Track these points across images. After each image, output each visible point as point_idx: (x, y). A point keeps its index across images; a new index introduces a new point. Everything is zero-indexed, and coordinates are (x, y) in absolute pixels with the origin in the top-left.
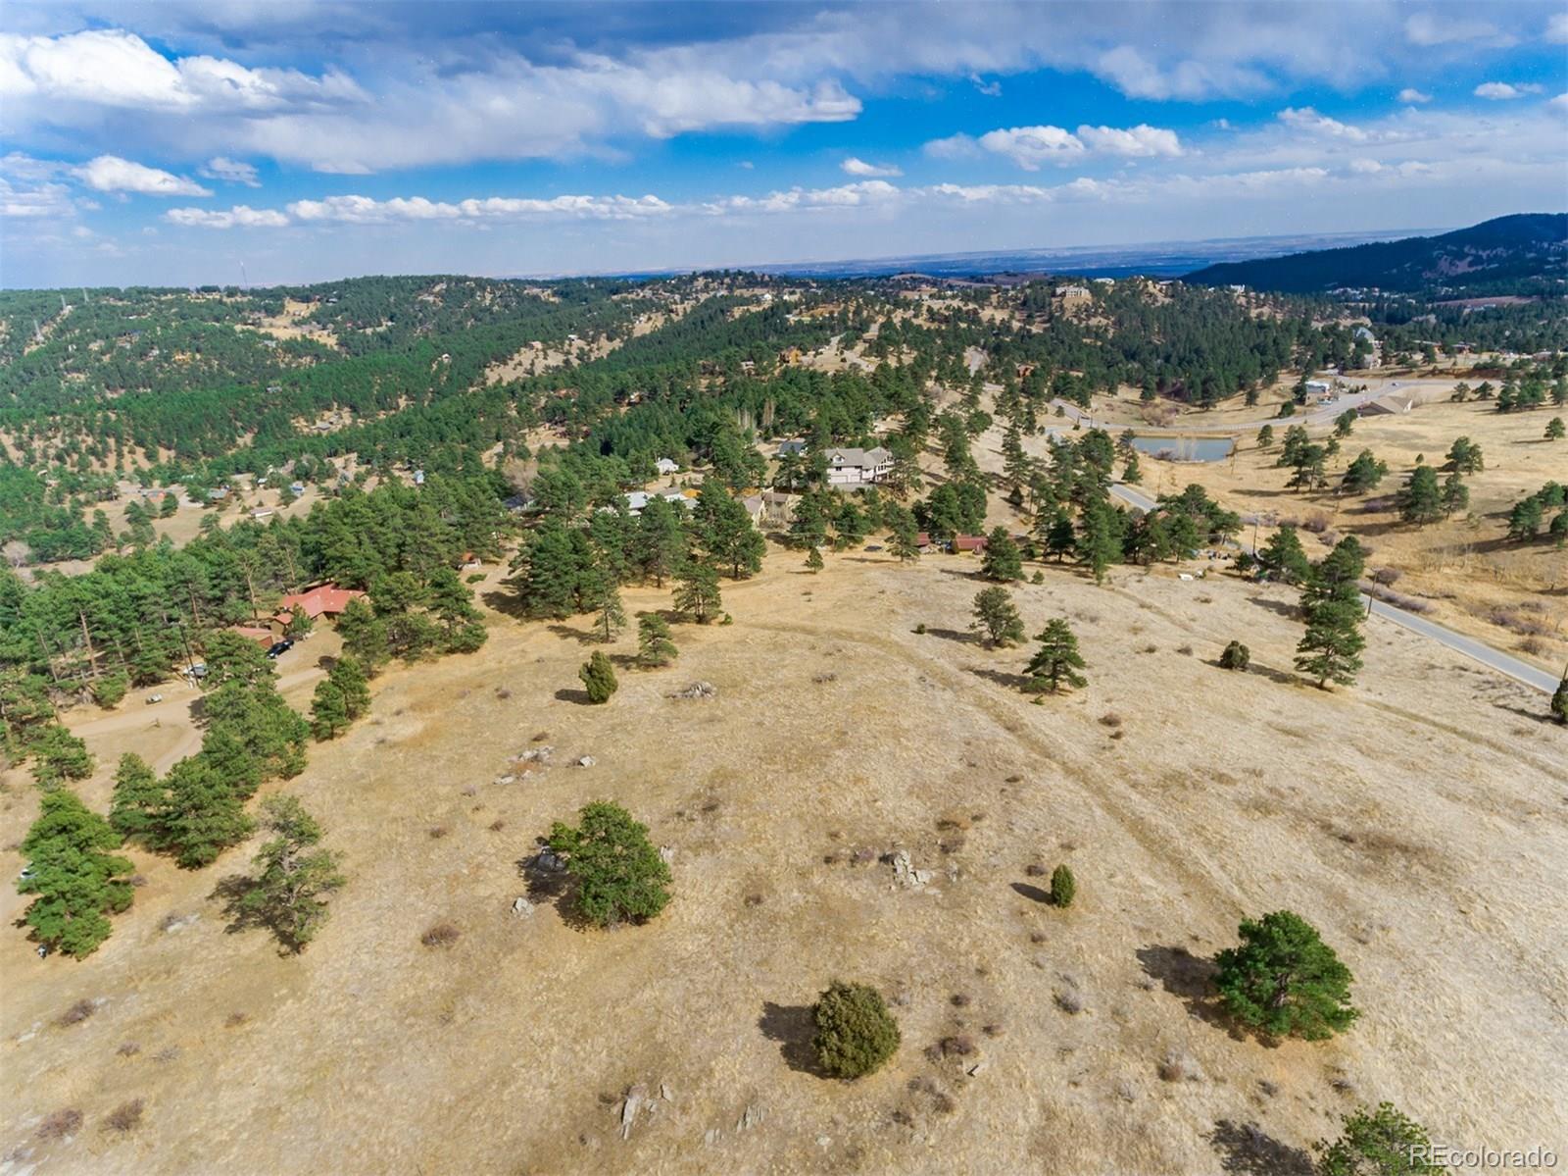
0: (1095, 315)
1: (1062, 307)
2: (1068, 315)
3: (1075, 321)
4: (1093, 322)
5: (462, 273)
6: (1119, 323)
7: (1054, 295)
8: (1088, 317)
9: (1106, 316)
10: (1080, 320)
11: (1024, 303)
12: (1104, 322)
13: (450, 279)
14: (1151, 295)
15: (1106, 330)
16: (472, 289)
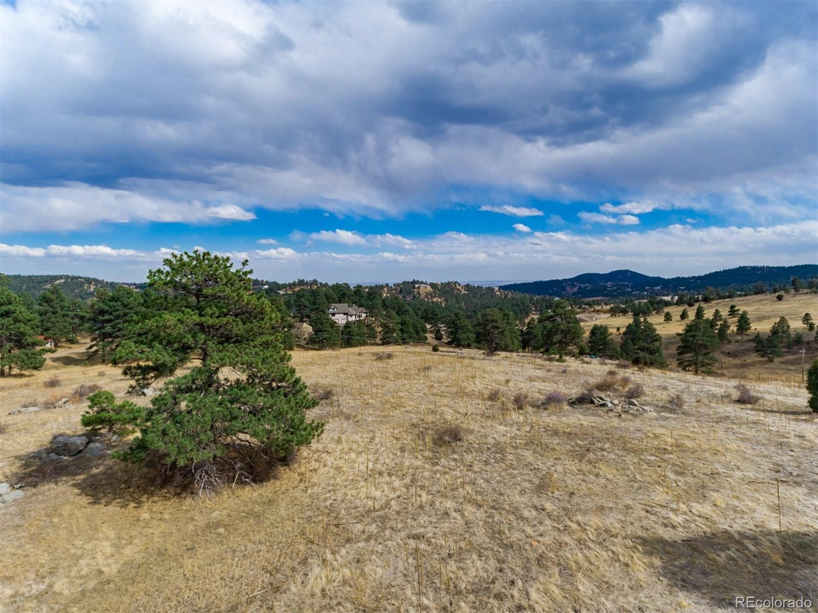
0: (435, 297)
1: (419, 293)
2: (422, 296)
3: (426, 300)
4: (435, 300)
5: (77, 275)
6: (446, 300)
7: (414, 287)
8: (432, 297)
9: (440, 297)
10: (428, 299)
11: (401, 291)
12: (440, 300)
13: (67, 277)
14: (458, 290)
15: (441, 303)
16: (82, 283)
